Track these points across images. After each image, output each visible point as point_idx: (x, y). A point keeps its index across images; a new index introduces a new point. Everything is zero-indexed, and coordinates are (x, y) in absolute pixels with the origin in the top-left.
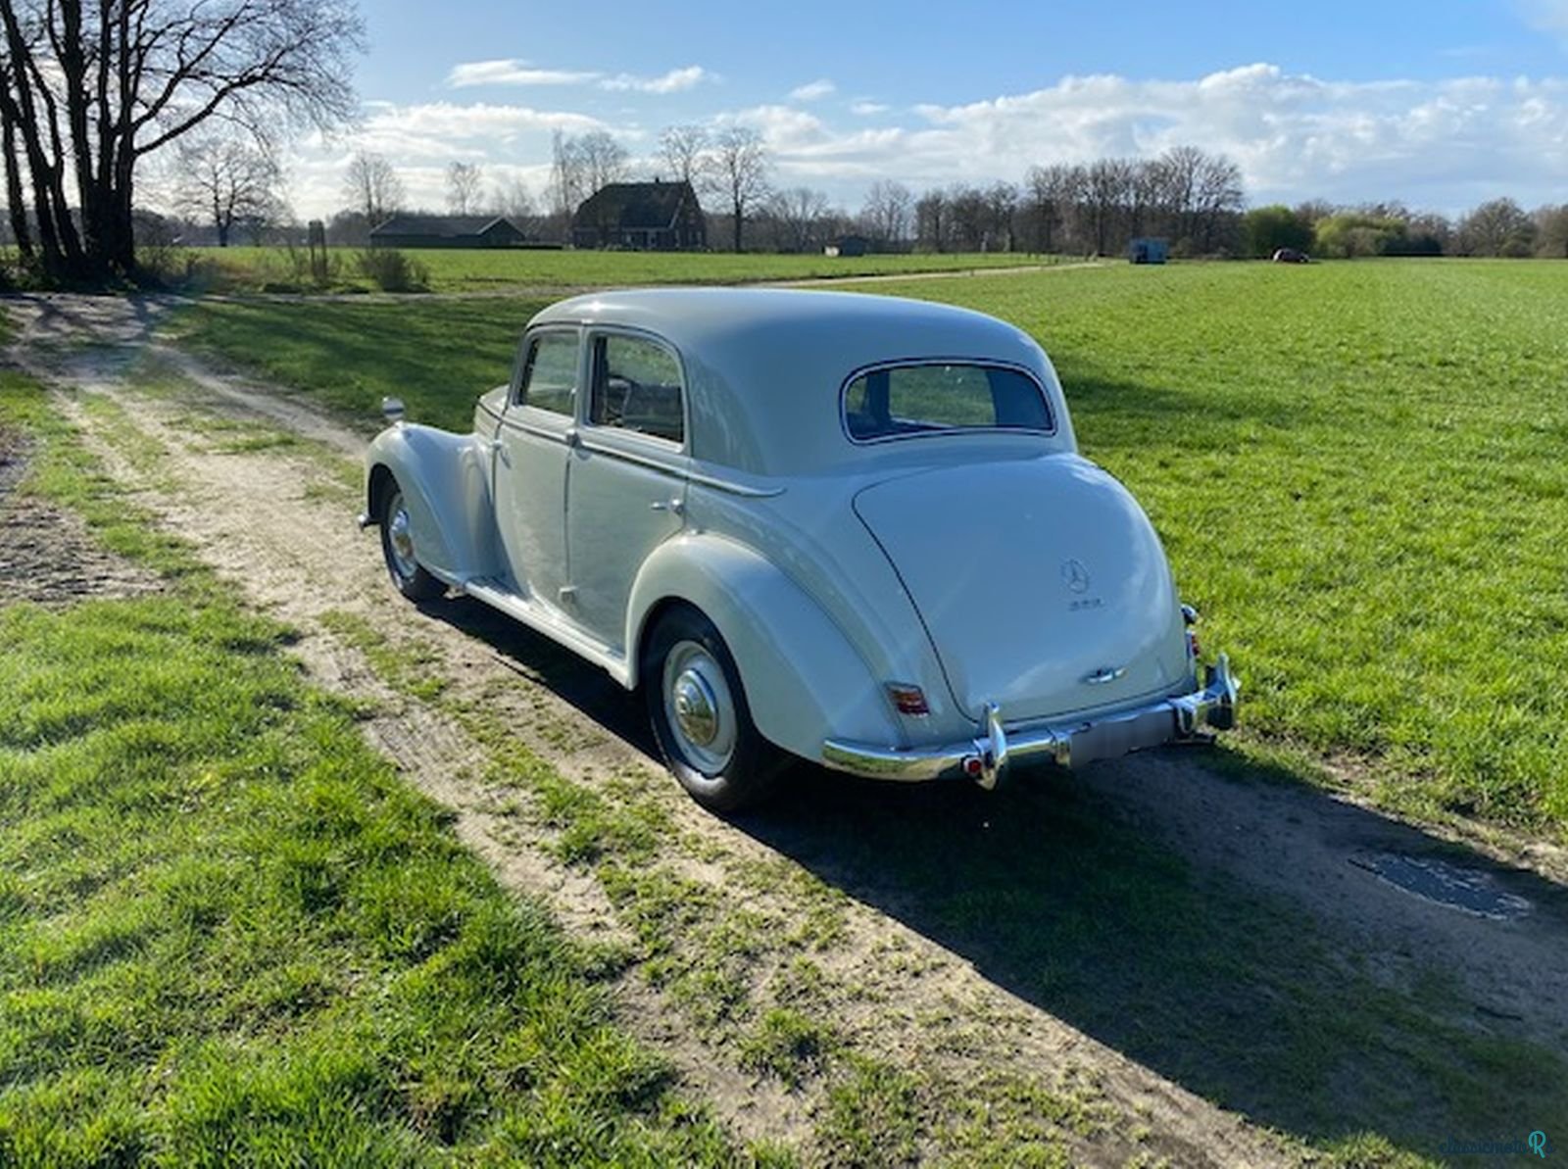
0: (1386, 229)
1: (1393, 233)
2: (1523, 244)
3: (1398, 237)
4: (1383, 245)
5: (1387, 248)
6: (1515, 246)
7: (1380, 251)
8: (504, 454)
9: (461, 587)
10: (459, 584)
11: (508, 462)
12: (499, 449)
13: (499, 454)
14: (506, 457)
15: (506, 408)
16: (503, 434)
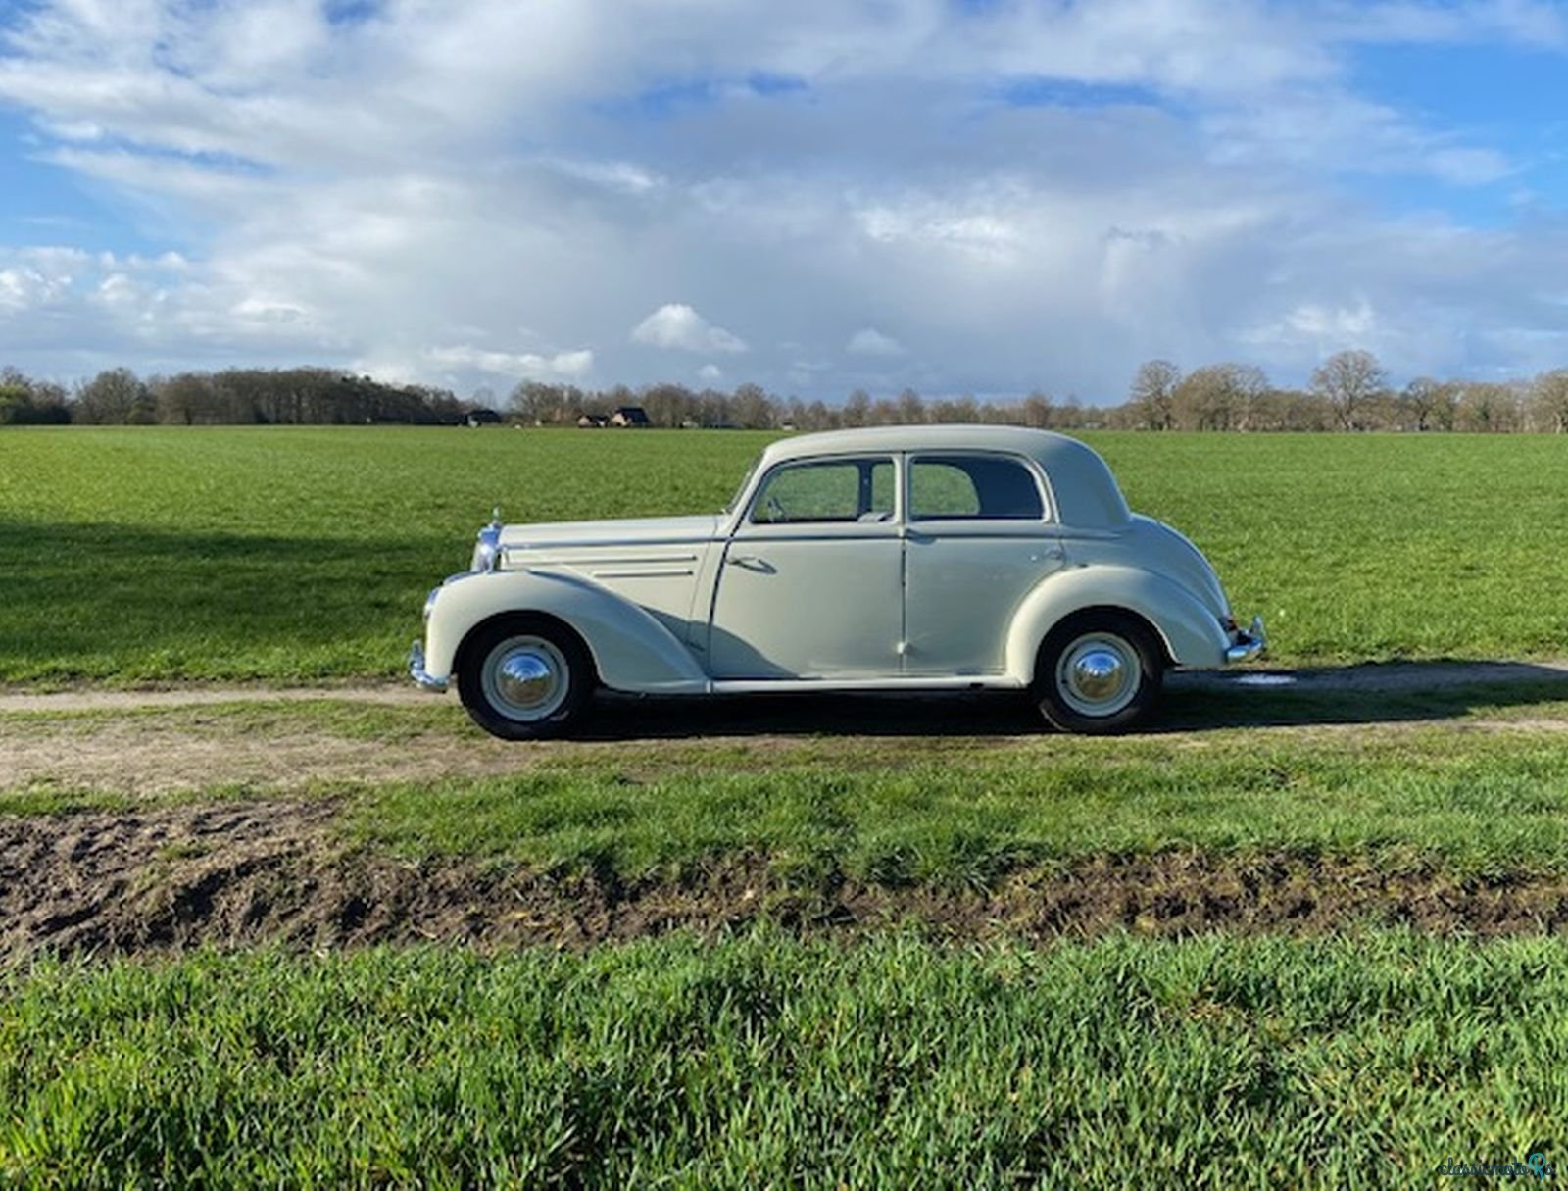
0: (8, 396)
1: (17, 401)
2: (147, 413)
3: (23, 405)
4: (10, 412)
5: (16, 414)
6: (141, 415)
7: (8, 418)
8: (754, 563)
9: (708, 690)
10: (704, 687)
11: (768, 569)
12: (737, 562)
13: (736, 567)
14: (760, 566)
15: (737, 528)
16: (736, 550)
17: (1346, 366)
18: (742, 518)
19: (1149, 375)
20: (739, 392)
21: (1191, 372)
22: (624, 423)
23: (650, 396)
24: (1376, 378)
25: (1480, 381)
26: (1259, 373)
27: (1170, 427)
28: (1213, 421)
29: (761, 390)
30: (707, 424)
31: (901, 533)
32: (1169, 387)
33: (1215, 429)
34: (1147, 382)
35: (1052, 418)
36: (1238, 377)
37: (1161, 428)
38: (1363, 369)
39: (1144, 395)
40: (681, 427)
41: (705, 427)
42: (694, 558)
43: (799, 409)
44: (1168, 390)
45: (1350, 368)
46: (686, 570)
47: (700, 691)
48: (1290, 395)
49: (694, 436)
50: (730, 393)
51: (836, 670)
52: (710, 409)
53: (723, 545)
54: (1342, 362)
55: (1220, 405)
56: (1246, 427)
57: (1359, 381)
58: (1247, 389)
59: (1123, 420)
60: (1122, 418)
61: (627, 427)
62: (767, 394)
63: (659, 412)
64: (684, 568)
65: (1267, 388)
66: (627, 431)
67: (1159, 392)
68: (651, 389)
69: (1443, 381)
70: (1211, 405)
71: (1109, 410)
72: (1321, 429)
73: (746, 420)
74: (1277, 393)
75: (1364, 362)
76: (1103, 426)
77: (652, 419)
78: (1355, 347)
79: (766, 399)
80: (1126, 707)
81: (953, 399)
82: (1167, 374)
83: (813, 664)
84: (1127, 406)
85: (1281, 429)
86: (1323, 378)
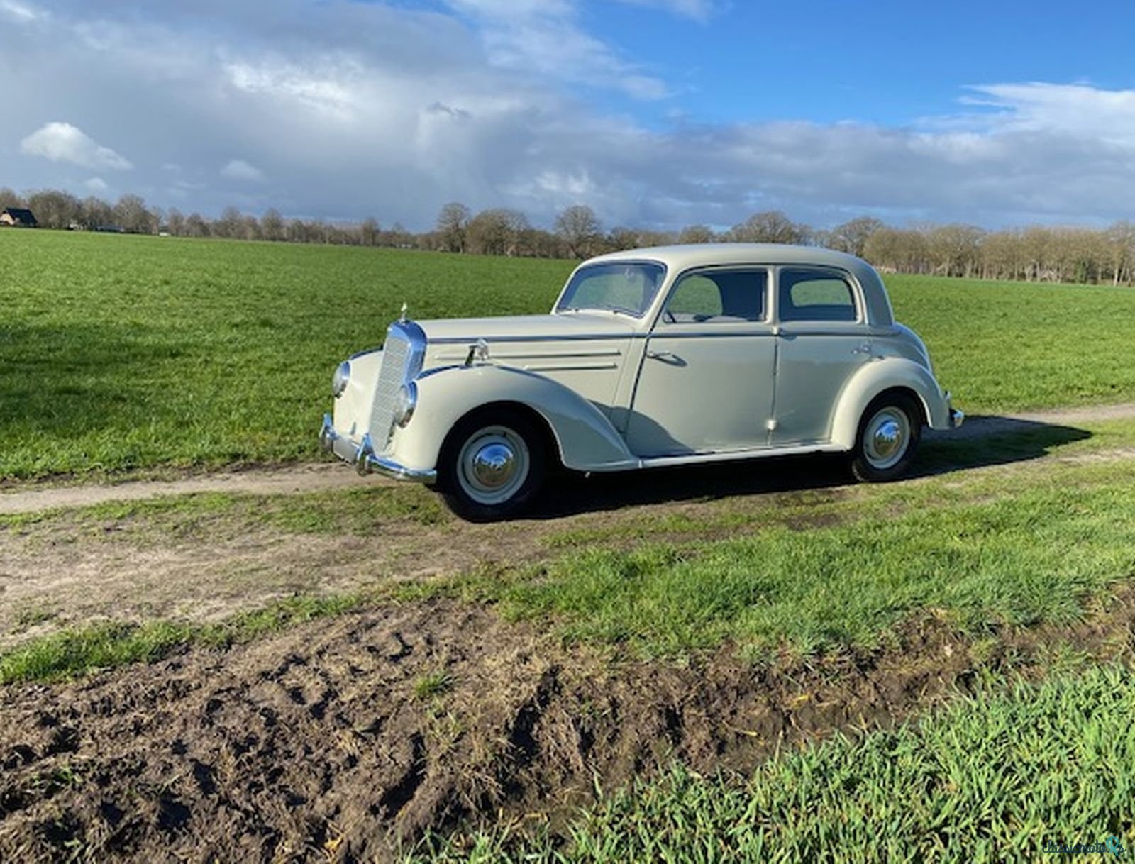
8: (670, 358)
9: (640, 466)
10: (637, 464)
11: (680, 363)
12: (656, 357)
13: (654, 361)
14: (674, 360)
15: (654, 326)
16: (656, 345)
17: (576, 216)
18: (657, 318)
19: (450, 214)
20: (122, 201)
21: (478, 213)
22: (12, 222)
23: (34, 201)
24: (594, 225)
25: (652, 230)
26: (522, 217)
27: (464, 251)
28: (494, 248)
29: (143, 201)
30: (92, 228)
31: (775, 331)
32: (463, 222)
33: (495, 254)
34: (448, 217)
35: (379, 239)
36: (509, 219)
37: (458, 251)
38: (586, 219)
39: (446, 226)
40: (69, 229)
41: (90, 229)
42: (619, 354)
43: (176, 220)
44: (462, 224)
45: (578, 217)
46: (611, 364)
47: (634, 467)
48: (539, 233)
49: (81, 238)
50: (113, 202)
51: (724, 445)
52: (95, 214)
53: (644, 340)
54: (574, 212)
55: (498, 237)
56: (512, 253)
57: (584, 226)
58: (514, 228)
59: (430, 244)
60: (429, 242)
61: (14, 226)
62: (148, 206)
63: (46, 214)
64: (609, 362)
65: (529, 226)
66: (14, 229)
67: (457, 225)
68: (37, 193)
69: (630, 229)
70: (492, 237)
71: (420, 235)
72: (558, 257)
73: (129, 226)
74: (533, 231)
75: (587, 214)
76: (415, 246)
77: (40, 220)
78: (579, 204)
79: (147, 209)
80: (899, 462)
81: (307, 220)
82: (462, 213)
83: (707, 441)
84: (432, 234)
85: (534, 256)
86: (563, 222)
